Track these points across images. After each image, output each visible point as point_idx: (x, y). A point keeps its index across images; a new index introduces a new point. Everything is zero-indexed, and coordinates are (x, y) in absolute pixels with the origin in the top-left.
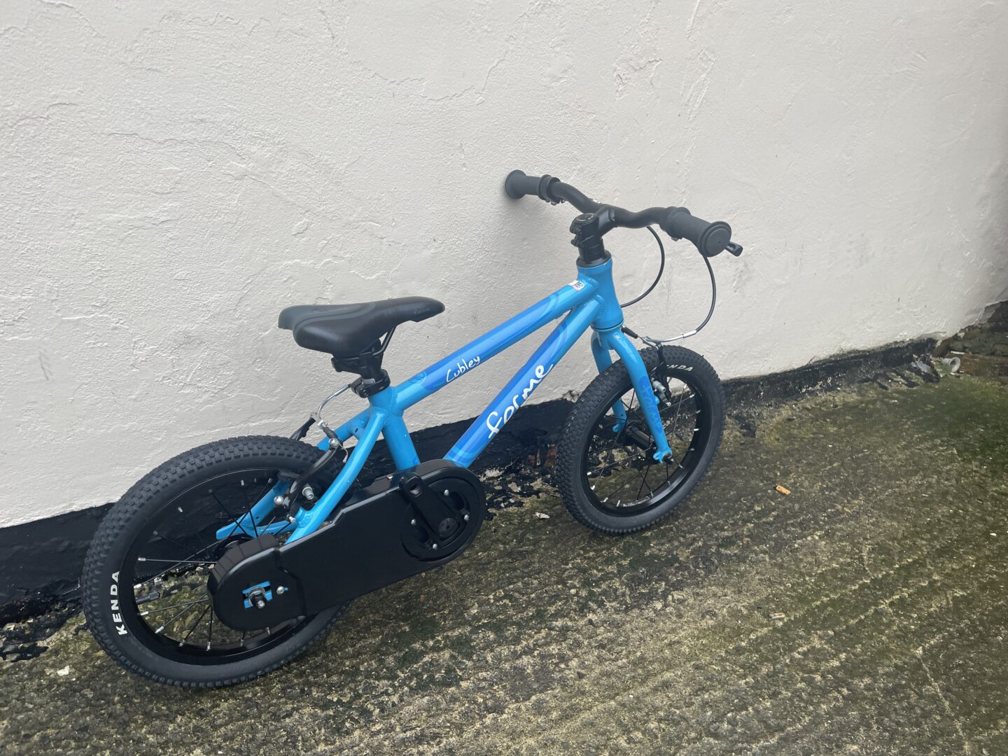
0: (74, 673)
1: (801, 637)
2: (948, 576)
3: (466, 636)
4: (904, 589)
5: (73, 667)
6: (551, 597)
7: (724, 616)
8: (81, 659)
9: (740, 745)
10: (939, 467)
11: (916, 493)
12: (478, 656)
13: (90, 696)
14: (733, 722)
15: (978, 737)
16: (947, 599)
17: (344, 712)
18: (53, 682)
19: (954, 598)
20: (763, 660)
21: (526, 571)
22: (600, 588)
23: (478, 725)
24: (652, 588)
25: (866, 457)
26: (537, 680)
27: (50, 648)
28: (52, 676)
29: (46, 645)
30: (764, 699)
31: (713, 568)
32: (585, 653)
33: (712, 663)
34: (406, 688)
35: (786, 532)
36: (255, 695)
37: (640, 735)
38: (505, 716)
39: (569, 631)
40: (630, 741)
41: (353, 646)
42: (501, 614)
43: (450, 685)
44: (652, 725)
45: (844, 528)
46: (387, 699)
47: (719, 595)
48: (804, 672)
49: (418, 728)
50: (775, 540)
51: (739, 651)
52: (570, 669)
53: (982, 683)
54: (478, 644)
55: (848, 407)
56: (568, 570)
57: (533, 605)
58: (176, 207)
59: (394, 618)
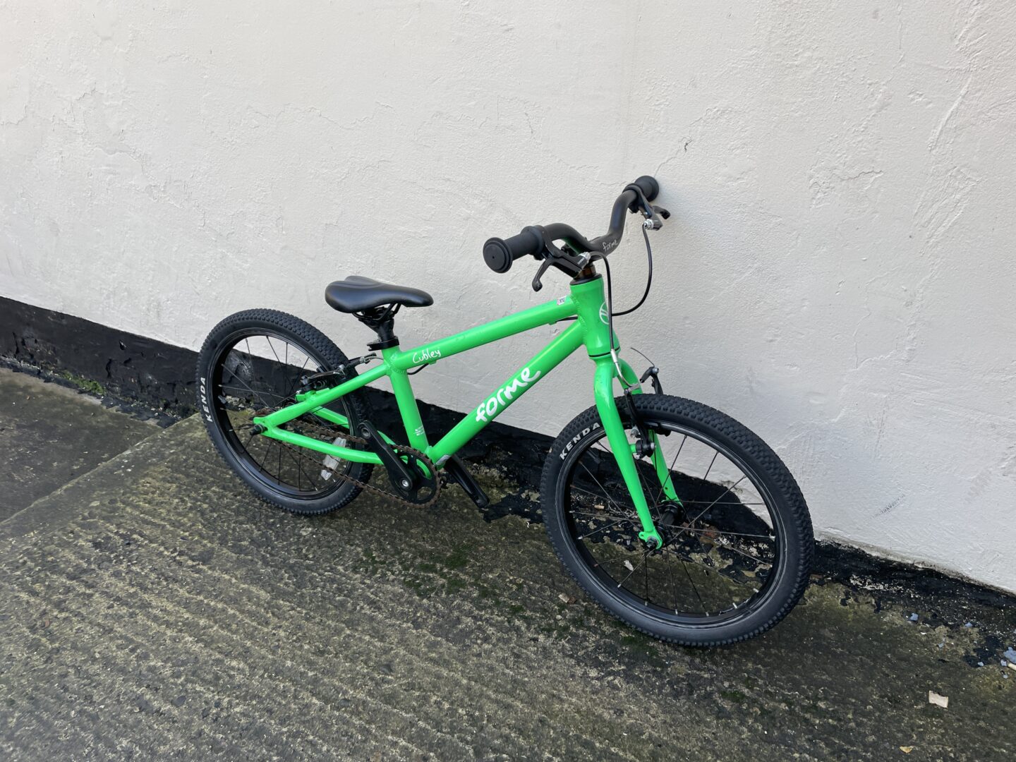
3: (466, 583)
6: (541, 608)
12: (454, 597)
21: (556, 584)
23: (398, 622)
24: (610, 662)
26: (457, 634)
32: (502, 649)
33: (554, 729)
34: (402, 578)
37: (446, 706)
38: (414, 631)
39: (515, 631)
40: (436, 702)
41: (417, 541)
42: (500, 590)
43: (419, 595)
46: (389, 575)
49: (378, 598)
51: (586, 744)
52: (480, 646)
54: (463, 592)
56: (580, 604)
57: (524, 602)
59: (453, 545)
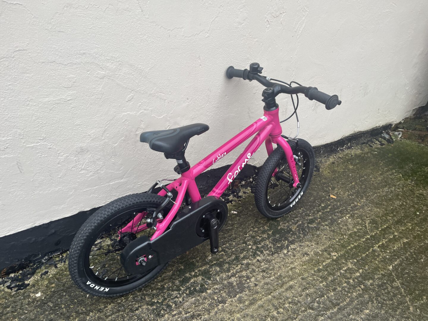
0: (43, 295)
1: (344, 263)
2: (401, 233)
3: (207, 269)
4: (384, 240)
5: (42, 292)
6: (241, 250)
7: (312, 255)
8: (45, 288)
9: (322, 312)
10: (395, 183)
11: (386, 195)
12: (213, 278)
13: (52, 305)
14: (319, 302)
15: (416, 304)
16: (401, 243)
17: (160, 307)
18: (35, 299)
19: (404, 243)
20: (330, 274)
21: (230, 238)
22: (261, 245)
23: (216, 309)
24: (282, 244)
25: (365, 180)
26: (239, 288)
27: (31, 284)
28: (34, 297)
29: (29, 283)
30: (331, 292)
31: (306, 233)
32: (257, 275)
33: (309, 277)
34: (185, 295)
35: (335, 215)
36: (122, 301)
37: (282, 310)
38: (227, 305)
39: (249, 265)
40: (278, 313)
41: (161, 276)
42: (221, 259)
43: (203, 292)
44: (287, 305)
45: (358, 213)
46: (177, 300)
47: (309, 245)
48: (346, 279)
49: (191, 312)
50: (331, 219)
51: (319, 271)
52: (251, 282)
53: (416, 280)
54: (213, 273)
55: (357, 156)
56: (247, 237)
57: (234, 254)
58: (74, 93)
59: (177, 263)
